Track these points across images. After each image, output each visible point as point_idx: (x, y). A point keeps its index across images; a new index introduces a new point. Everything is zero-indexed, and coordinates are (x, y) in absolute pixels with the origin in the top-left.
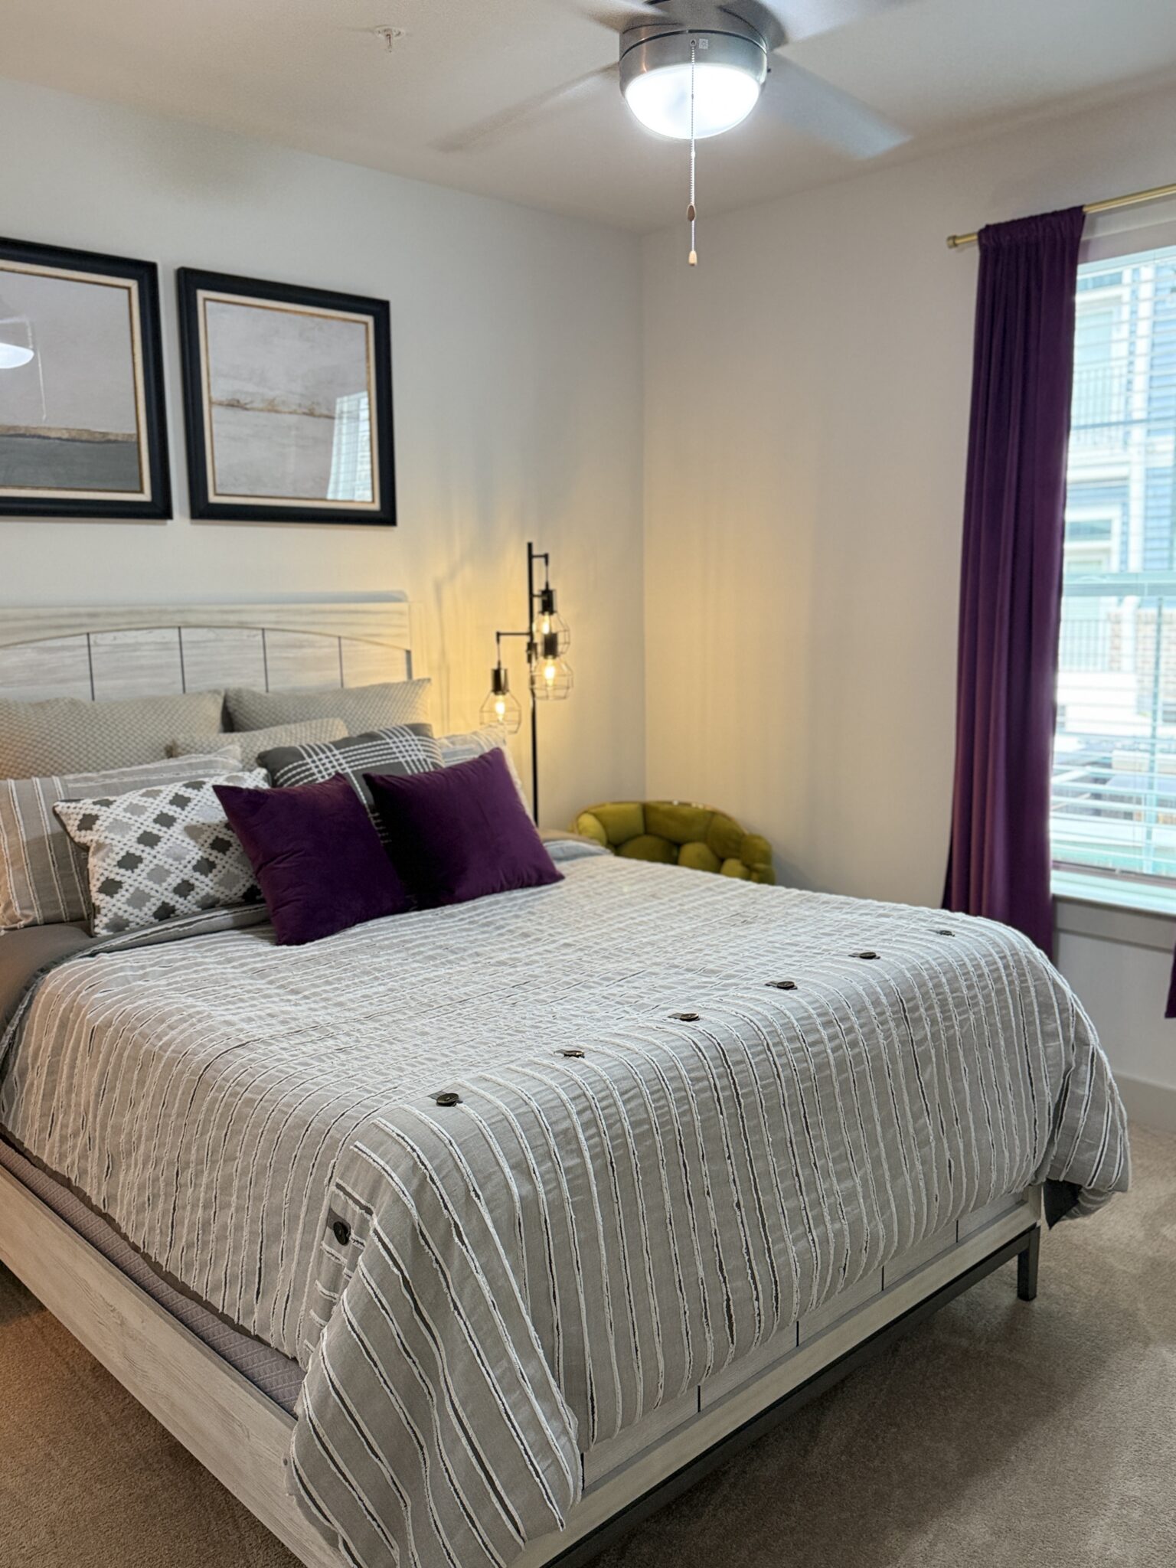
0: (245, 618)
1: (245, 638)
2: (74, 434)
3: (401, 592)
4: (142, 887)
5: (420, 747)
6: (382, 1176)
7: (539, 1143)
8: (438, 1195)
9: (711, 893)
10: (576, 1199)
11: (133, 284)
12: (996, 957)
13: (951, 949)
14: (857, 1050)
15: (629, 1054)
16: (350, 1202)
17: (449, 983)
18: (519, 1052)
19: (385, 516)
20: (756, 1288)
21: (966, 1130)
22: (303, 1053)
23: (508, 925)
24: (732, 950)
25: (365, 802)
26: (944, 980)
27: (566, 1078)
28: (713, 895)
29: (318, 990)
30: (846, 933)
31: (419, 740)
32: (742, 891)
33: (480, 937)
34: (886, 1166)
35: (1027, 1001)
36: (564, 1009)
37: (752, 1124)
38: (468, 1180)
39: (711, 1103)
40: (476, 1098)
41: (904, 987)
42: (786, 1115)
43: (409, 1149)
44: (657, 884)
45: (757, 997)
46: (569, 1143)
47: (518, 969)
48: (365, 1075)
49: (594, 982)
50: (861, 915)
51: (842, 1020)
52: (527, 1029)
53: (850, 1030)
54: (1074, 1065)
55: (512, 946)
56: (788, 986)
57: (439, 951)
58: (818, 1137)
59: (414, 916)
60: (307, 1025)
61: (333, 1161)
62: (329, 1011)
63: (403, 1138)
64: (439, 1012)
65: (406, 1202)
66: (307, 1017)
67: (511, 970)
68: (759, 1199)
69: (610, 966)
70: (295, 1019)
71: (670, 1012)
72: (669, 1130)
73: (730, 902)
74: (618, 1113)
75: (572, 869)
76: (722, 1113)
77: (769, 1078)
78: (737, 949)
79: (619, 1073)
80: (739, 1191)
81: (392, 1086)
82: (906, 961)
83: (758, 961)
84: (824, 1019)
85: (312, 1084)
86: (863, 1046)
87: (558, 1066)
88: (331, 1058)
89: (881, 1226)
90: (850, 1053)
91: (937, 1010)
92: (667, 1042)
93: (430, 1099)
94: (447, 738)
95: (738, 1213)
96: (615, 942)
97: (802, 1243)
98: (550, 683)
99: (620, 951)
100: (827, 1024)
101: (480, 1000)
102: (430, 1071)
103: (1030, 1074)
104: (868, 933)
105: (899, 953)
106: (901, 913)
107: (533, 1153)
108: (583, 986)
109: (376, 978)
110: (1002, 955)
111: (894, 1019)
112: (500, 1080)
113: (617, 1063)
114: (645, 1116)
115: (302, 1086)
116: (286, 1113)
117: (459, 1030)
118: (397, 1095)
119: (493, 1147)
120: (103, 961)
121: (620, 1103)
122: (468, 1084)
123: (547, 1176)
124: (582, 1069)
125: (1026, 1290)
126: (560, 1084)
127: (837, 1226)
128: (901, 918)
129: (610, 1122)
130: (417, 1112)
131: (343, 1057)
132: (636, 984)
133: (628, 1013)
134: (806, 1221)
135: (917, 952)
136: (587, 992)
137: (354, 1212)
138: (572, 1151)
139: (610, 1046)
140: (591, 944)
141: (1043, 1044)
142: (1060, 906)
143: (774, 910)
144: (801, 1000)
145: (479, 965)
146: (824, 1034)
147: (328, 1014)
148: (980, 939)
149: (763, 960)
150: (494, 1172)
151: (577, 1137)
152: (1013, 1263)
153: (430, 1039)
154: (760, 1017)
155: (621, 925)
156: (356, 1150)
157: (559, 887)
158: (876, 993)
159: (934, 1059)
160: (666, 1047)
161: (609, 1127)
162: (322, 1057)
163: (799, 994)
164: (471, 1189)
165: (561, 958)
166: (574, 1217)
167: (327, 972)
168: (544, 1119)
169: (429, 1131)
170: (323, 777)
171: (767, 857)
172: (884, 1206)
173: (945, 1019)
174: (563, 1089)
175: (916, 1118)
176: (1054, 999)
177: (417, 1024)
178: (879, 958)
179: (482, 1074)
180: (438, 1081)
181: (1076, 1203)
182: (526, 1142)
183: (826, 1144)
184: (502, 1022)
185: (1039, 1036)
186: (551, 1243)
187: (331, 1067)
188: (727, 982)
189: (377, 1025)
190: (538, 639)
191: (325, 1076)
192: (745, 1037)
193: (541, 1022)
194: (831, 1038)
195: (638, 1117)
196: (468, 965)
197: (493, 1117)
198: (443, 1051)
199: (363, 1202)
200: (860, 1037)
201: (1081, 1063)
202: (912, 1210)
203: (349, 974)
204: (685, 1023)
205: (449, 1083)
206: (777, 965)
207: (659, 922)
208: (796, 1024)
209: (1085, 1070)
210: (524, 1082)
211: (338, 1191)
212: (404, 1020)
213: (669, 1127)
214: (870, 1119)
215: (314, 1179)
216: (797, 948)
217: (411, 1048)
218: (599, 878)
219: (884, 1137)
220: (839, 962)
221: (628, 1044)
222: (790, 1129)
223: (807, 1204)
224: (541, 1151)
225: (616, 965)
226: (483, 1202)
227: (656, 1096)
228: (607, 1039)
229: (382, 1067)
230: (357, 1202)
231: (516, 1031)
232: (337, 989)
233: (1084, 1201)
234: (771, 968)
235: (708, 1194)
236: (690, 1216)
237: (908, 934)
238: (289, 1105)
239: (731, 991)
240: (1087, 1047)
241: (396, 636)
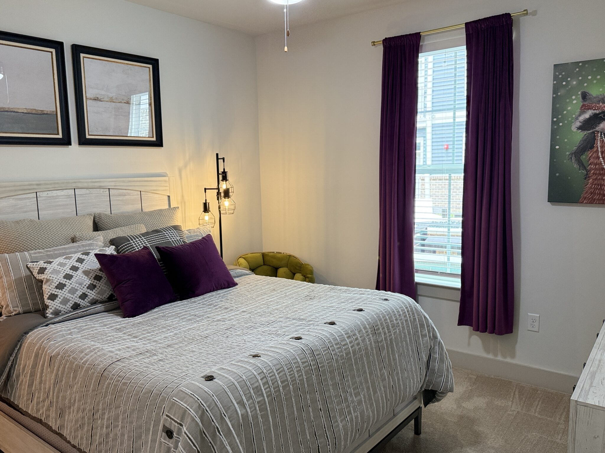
0: (102, 184)
1: (102, 192)
2: (29, 111)
3: (165, 173)
4: (66, 296)
5: (177, 235)
6: (186, 411)
7: (247, 393)
8: (209, 417)
9: (296, 288)
10: (262, 413)
11: (53, 50)
12: (404, 308)
13: (389, 306)
14: (359, 346)
15: (278, 355)
16: (173, 422)
17: (199, 330)
18: (234, 357)
19: (158, 143)
20: (328, 441)
21: (398, 373)
22: (145, 362)
23: (219, 304)
24: (309, 310)
25: (156, 258)
26: (387, 318)
27: (255, 366)
28: (297, 289)
29: (145, 336)
30: (350, 301)
31: (177, 232)
32: (308, 286)
33: (208, 310)
34: (371, 390)
35: (416, 323)
36: (248, 338)
37: (324, 378)
38: (221, 410)
39: (309, 371)
40: (221, 377)
41: (374, 321)
42: (336, 374)
43: (196, 399)
44: (275, 285)
45: (322, 328)
46: (258, 392)
47: (226, 322)
48: (173, 370)
49: (257, 326)
50: (354, 294)
51: (354, 335)
52: (235, 347)
53: (357, 339)
54: (433, 346)
55: (222, 313)
56: (332, 323)
57: (193, 317)
58: (348, 381)
59: (179, 303)
60: (143, 350)
61: (164, 406)
62: (152, 344)
63: (193, 395)
64: (197, 342)
65: (197, 420)
66: (143, 347)
67: (224, 323)
68: (328, 406)
69: (262, 319)
70: (138, 348)
71: (290, 336)
72: (295, 383)
73: (304, 291)
74: (276, 378)
75: (240, 281)
76: (313, 375)
77: (329, 359)
78: (311, 310)
79: (275, 362)
80: (321, 404)
81: (185, 374)
82: (374, 311)
83: (319, 314)
84: (347, 335)
85: (151, 375)
86: (362, 345)
87: (251, 361)
88: (157, 364)
89: (371, 413)
90: (357, 348)
91: (386, 329)
92: (291, 349)
93: (202, 378)
94: (187, 231)
95: (321, 413)
96: (262, 309)
97: (344, 422)
98: (227, 208)
99: (265, 313)
100: (349, 337)
101: (213, 336)
102: (199, 367)
103: (418, 351)
104: (358, 301)
105: (371, 308)
106: (369, 292)
107: (245, 397)
108: (253, 328)
109: (169, 330)
110: (406, 307)
111: (371, 334)
112: (229, 369)
113: (274, 358)
114: (286, 378)
115: (147, 376)
116: (142, 387)
117: (207, 349)
118: (188, 377)
119: (230, 396)
120: (52, 328)
121: (276, 374)
122: (217, 371)
123: (251, 406)
124: (261, 362)
125: (417, 431)
126: (253, 369)
127: (356, 414)
128: (368, 294)
129: (273, 382)
130: (198, 384)
131: (162, 363)
132: (274, 326)
133: (274, 338)
134: (345, 413)
135: (377, 307)
136: (255, 330)
137: (175, 426)
138: (260, 395)
139: (270, 352)
140: (253, 311)
141: (422, 339)
142: (418, 286)
143: (321, 294)
144: (339, 329)
145: (210, 322)
146: (348, 341)
147: (151, 346)
148: (398, 301)
149: (321, 313)
150: (231, 406)
151: (261, 389)
152: (413, 422)
153: (196, 353)
154: (325, 336)
155: (263, 303)
156: (174, 401)
157: (236, 288)
158: (365, 324)
159: (386, 348)
160: (292, 351)
161: (273, 384)
162: (153, 364)
163: (338, 326)
164: (222, 413)
165: (242, 317)
166: (261, 420)
167: (147, 328)
168: (248, 383)
169: (204, 391)
170: (138, 248)
171: (312, 272)
172: (372, 405)
173: (388, 332)
174: (255, 370)
175: (381, 370)
176: (425, 322)
177: (189, 347)
178: (364, 311)
179: (222, 366)
180: (204, 371)
181: (435, 397)
182: (242, 393)
183: (351, 383)
184: (224, 344)
185: (420, 336)
186: (254, 431)
187: (158, 368)
188: (309, 323)
189: (173, 349)
190: (221, 191)
191: (156, 372)
192: (320, 344)
193: (240, 344)
194: (351, 342)
195: (283, 379)
196: (205, 322)
197: (229, 384)
198: (203, 358)
199: (178, 421)
200: (360, 341)
201: (435, 345)
202: (381, 405)
203: (156, 328)
204: (297, 340)
205: (208, 371)
206: (327, 315)
207: (278, 301)
208: (338, 338)
209: (437, 347)
210: (239, 369)
211: (167, 418)
212: (184, 346)
213: (295, 382)
214: (365, 372)
215: (156, 414)
216: (333, 308)
217: (189, 358)
218: (251, 284)
219: (370, 379)
220: (350, 313)
221: (277, 350)
222: (338, 378)
223: (345, 407)
224: (248, 395)
225: (265, 319)
226: (227, 418)
227: (289, 370)
228: (268, 349)
229: (179, 366)
230: (176, 422)
231: (231, 348)
232: (152, 335)
233: (437, 396)
234: (325, 317)
235: (310, 406)
236: (304, 415)
237: (373, 301)
238: (142, 384)
239: (312, 326)
240: (436, 339)
241: (164, 190)
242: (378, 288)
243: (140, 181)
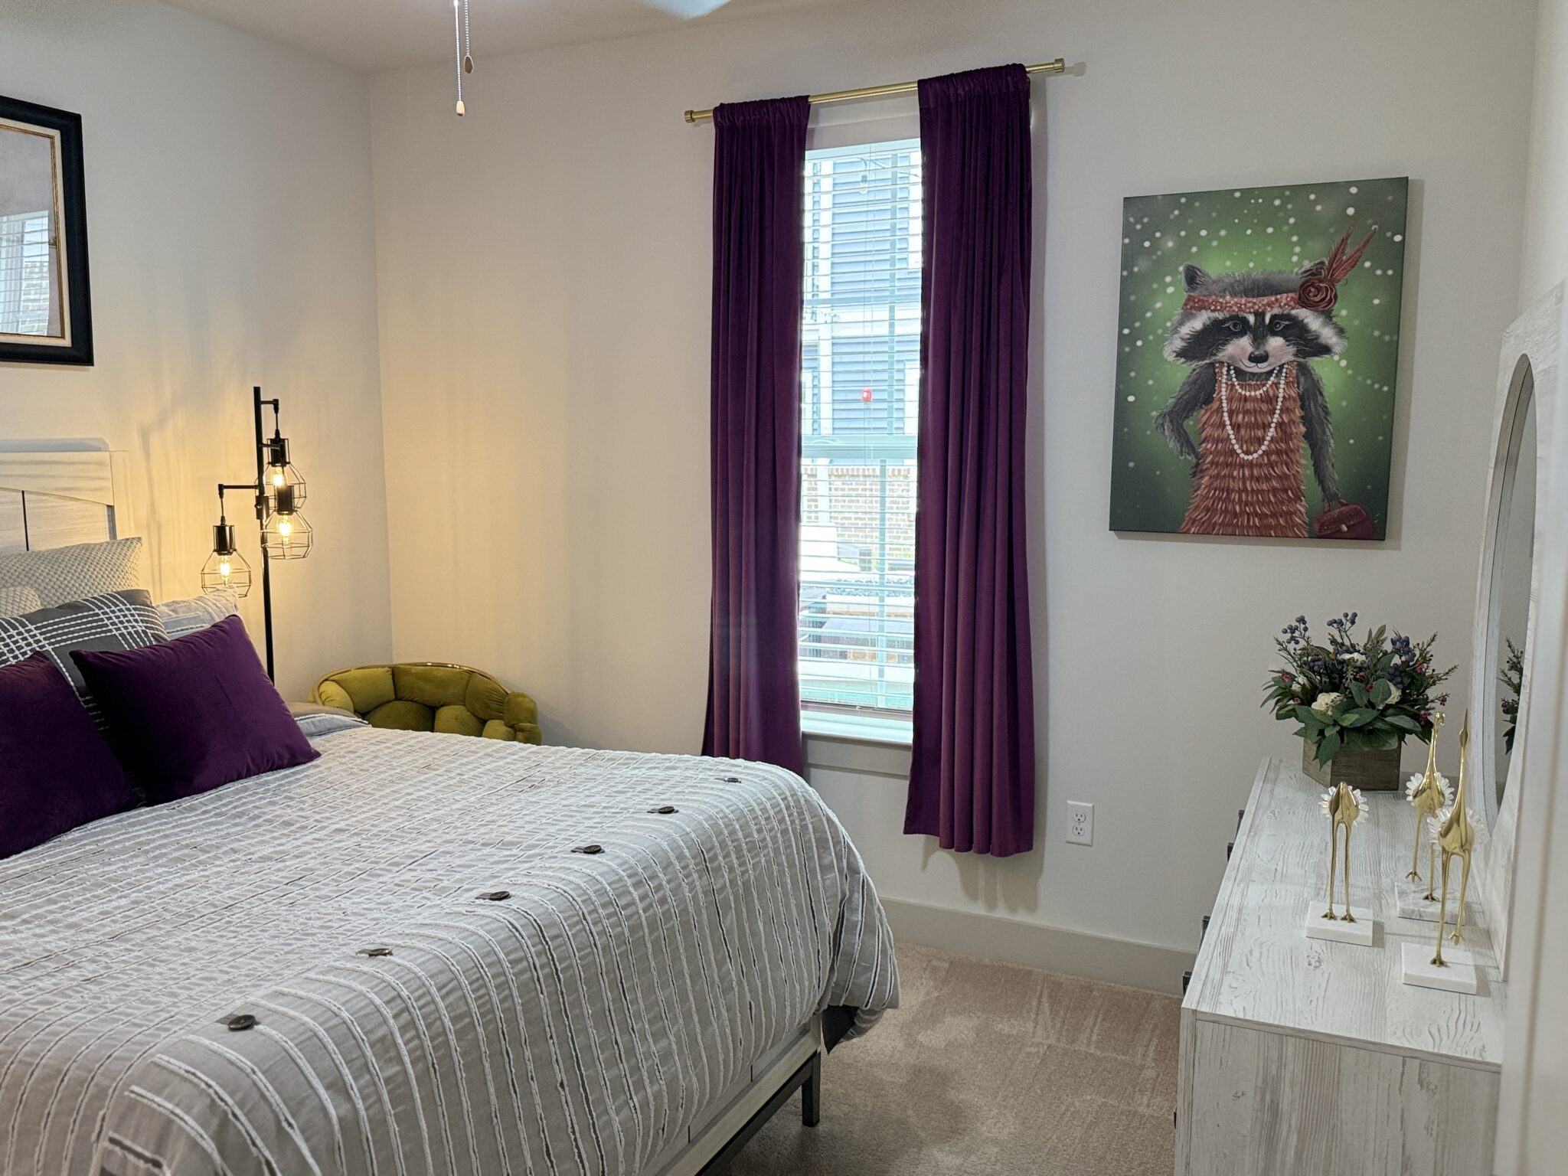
3: (102, 440)
5: (137, 617)
6: (170, 1122)
7: (354, 1056)
8: (244, 1132)
9: (491, 759)
10: (398, 1110)
12: (779, 799)
13: (741, 796)
14: (666, 907)
15: (442, 945)
16: (131, 1157)
17: (207, 887)
18: (314, 958)
19: (80, 353)
20: (583, 1167)
21: (763, 970)
22: (40, 989)
23: (265, 813)
24: (527, 818)
25: (72, 684)
26: (738, 827)
27: (376, 981)
28: (492, 761)
29: (39, 911)
30: (639, 789)
31: (135, 609)
32: (523, 754)
33: (233, 830)
34: (696, 1019)
35: (807, 838)
36: (353, 903)
37: (571, 998)
38: (278, 1110)
39: (531, 983)
40: (277, 1017)
41: (703, 838)
42: (604, 984)
43: (203, 1086)
44: (430, 754)
45: (567, 865)
46: (387, 1051)
47: (288, 863)
48: (129, 1007)
49: (381, 869)
50: (650, 768)
51: (651, 878)
52: (317, 931)
53: (659, 887)
54: (848, 893)
55: (274, 838)
56: (594, 850)
57: (186, 851)
58: (635, 1001)
59: (144, 813)
60: (37, 955)
61: (101, 1113)
62: (61, 935)
63: (194, 1074)
64: (202, 922)
65: (206, 1146)
66: (34, 945)
67: (280, 865)
68: (581, 1075)
69: (395, 849)
70: (18, 950)
71: (476, 893)
72: (490, 1020)
73: (513, 767)
74: (437, 1010)
75: (328, 745)
76: (542, 993)
77: (586, 948)
78: (533, 817)
79: (434, 967)
80: (562, 1070)
81: (167, 1015)
82: (702, 812)
83: (557, 827)
84: (634, 880)
85: (62, 1025)
86: (672, 902)
87: (365, 968)
88: (79, 992)
89: (695, 1080)
90: (659, 911)
91: (733, 856)
92: (480, 926)
93: (219, 1025)
94: (167, 605)
95: (562, 1093)
96: (395, 822)
97: (625, 1112)
98: (286, 540)
99: (403, 831)
100: (638, 885)
101: (250, 903)
102: (210, 992)
103: (812, 907)
104: (661, 787)
105: (695, 805)
106: (688, 763)
107: (349, 1068)
108: (368, 875)
109: (114, 890)
110: (783, 796)
111: (697, 871)
112: (301, 993)
113: (431, 956)
114: (467, 1009)
115: (47, 1030)
116: (30, 1065)
117: (233, 941)
118: (177, 1025)
119: (304, 1069)
121: (438, 999)
122: (263, 1002)
123: (367, 1091)
124: (394, 969)
125: (810, 1117)
126: (372, 988)
127: (656, 1087)
128: (687, 769)
129: (429, 1021)
130: (207, 1042)
131: (94, 988)
132: (430, 867)
133: (428, 899)
134: (626, 1088)
135: (712, 801)
136: (375, 881)
137: (136, 1168)
138: (391, 1060)
139: (420, 938)
140: (366, 827)
141: (822, 877)
142: (810, 742)
143: (560, 771)
144: (610, 863)
145: (239, 863)
146: (635, 895)
147: (60, 939)
148: (763, 783)
149: (563, 825)
150: (308, 1096)
151: (395, 1044)
152: (798, 1094)
153: (200, 955)
154: (573, 886)
155: (397, 803)
156: (133, 1095)
157: (317, 766)
158: (680, 847)
159: (733, 905)
160: (481, 932)
161: (428, 1026)
162: (67, 992)
163: (608, 858)
164: (282, 1118)
165: (336, 845)
166: (397, 1129)
167: (47, 889)
168: (358, 1029)
169: (226, 1062)
170: (15, 657)
171: (532, 715)
172: (697, 1059)
173: (739, 865)
174: (375, 993)
175: (720, 965)
176: (829, 833)
177: (179, 939)
178: (677, 812)
179: (278, 988)
180: (224, 1003)
181: (852, 1024)
182: (340, 1057)
183: (642, 1007)
184: (284, 925)
185: (818, 870)
186: (375, 1162)
187: (82, 1002)
188: (530, 852)
189: (128, 946)
190: (269, 492)
191: (77, 1014)
192: (561, 909)
193: (330, 921)
194: (642, 898)
195: (458, 1012)
196: (225, 865)
197: (300, 1035)
198: (220, 968)
199: (148, 1154)
200: (668, 893)
201: (853, 891)
202: (721, 1058)
203: (76, 889)
204: (497, 902)
205: (238, 1003)
206: (578, 830)
207: (440, 796)
208: (608, 888)
209: (858, 896)
210: (329, 991)
211: (112, 1147)
212: (161, 936)
213: (490, 1016)
214: (680, 974)
215: (77, 1138)
216: (595, 810)
217: (179, 968)
218: (361, 752)
219: (694, 991)
220: (640, 819)
221: (440, 934)
222: (608, 996)
223: (627, 1071)
224: (358, 1063)
225: (402, 848)
226: (298, 1132)
227: (475, 986)
228: (414, 931)
229: (148, 994)
230: (139, 1156)
231: (305, 935)
232: (64, 908)
233: (859, 1022)
234: (573, 833)
235: (532, 1079)
236: (515, 1105)
237: (699, 785)
238: (33, 1055)
239: (537, 860)
240: (857, 876)
241: (95, 490)
242: (707, 750)
243: (21, 463)
